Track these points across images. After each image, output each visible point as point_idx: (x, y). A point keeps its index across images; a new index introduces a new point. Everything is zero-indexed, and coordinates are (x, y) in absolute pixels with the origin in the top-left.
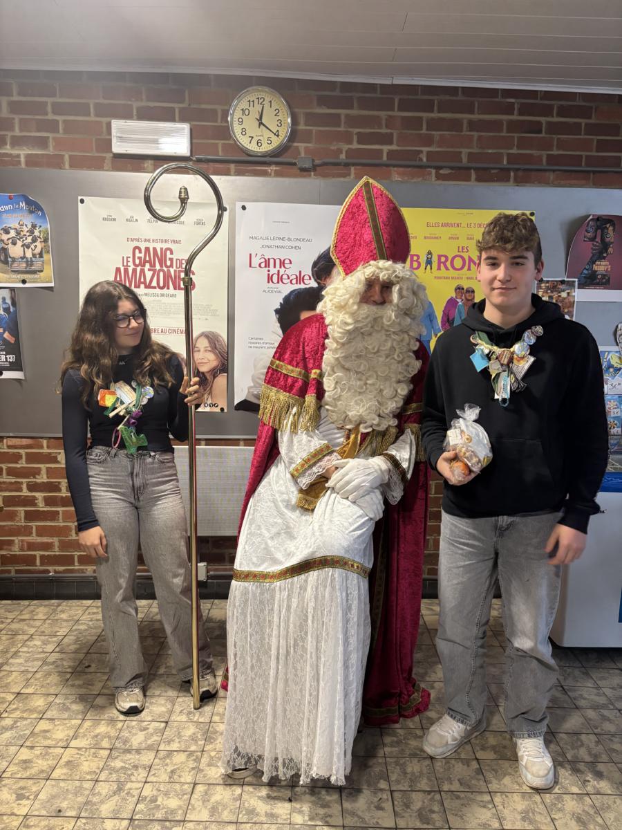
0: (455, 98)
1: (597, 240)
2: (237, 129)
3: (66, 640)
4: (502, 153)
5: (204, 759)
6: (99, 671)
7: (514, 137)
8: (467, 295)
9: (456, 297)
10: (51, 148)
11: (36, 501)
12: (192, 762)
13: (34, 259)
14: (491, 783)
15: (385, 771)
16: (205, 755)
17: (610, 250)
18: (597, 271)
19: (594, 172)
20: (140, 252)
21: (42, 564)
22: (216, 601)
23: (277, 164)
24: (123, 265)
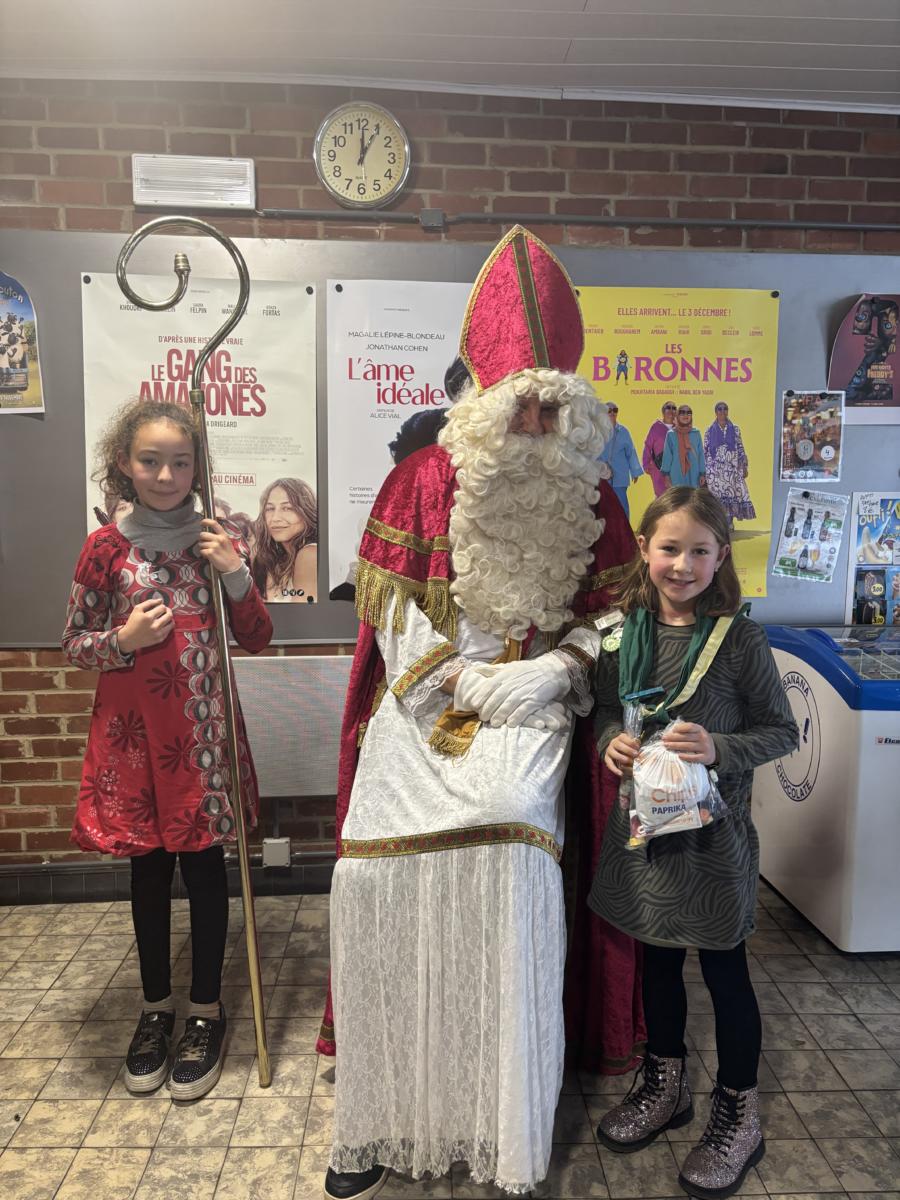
0: (656, 120)
1: (872, 332)
2: (327, 168)
3: (71, 969)
4: (729, 204)
5: (306, 1160)
6: (126, 1017)
7: (745, 178)
8: (681, 417)
9: (664, 421)
10: (37, 199)
11: (20, 749)
12: (285, 1165)
13: (12, 370)
14: (768, 1179)
15: (598, 1166)
16: (307, 1152)
17: (892, 348)
18: (873, 379)
19: (866, 231)
20: (180, 357)
21: (30, 847)
22: (306, 897)
23: (389, 220)
24: (153, 379)
